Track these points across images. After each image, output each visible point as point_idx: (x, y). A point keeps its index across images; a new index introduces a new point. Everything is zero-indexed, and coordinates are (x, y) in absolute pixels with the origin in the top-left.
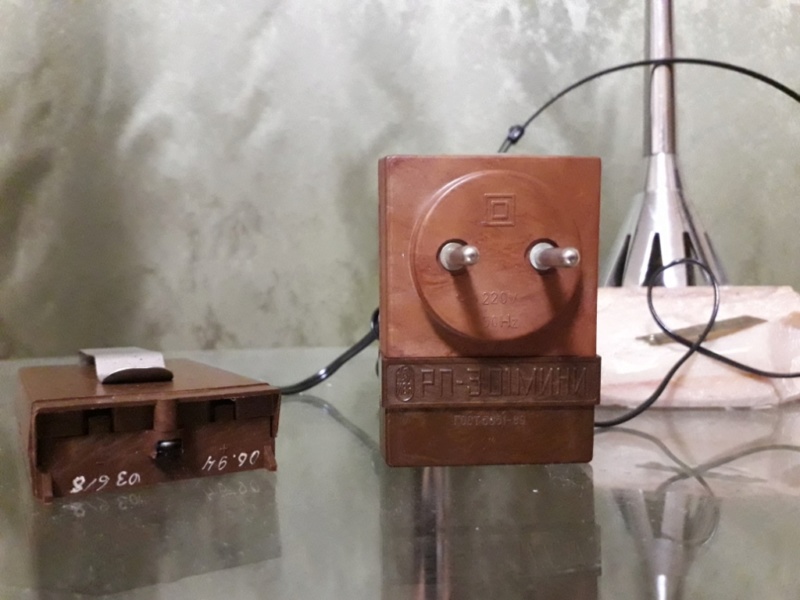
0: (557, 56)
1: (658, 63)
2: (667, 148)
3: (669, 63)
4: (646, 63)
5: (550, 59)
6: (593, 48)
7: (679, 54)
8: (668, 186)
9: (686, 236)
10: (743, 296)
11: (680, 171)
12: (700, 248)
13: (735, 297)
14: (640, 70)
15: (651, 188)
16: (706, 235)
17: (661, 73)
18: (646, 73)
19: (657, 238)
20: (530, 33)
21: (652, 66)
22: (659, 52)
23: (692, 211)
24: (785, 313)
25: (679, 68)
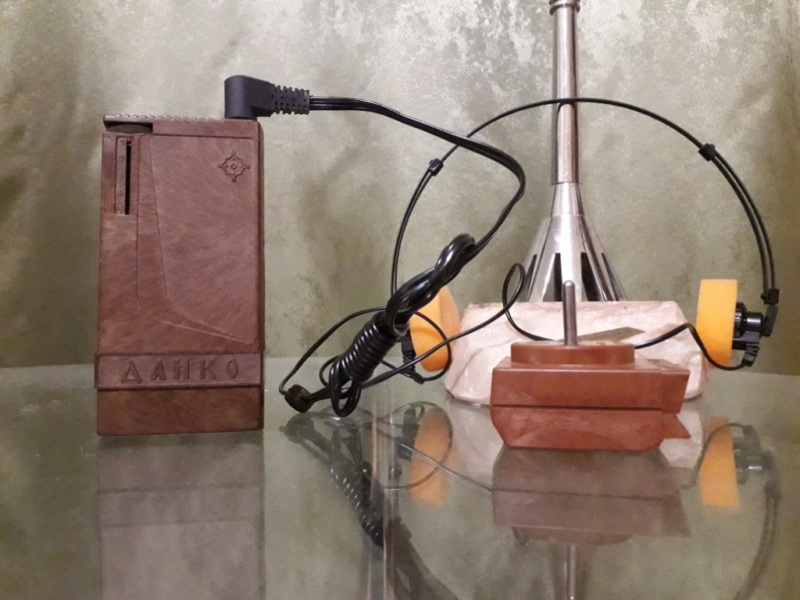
0: (502, 87)
1: (563, 102)
2: (571, 178)
3: (573, 102)
4: (553, 102)
5: (496, 88)
8: (571, 212)
9: (584, 256)
10: (630, 310)
12: (598, 266)
13: (623, 311)
14: (549, 107)
15: (556, 213)
16: (603, 255)
17: (566, 110)
19: (558, 257)
20: (476, 64)
21: (558, 104)
22: (564, 93)
24: (662, 325)
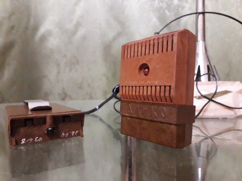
0: (169, 11)
1: (200, 13)
2: (202, 39)
3: (203, 13)
4: (196, 13)
5: (167, 12)
6: (180, 9)
7: (206, 11)
8: (203, 51)
9: (208, 66)
10: (225, 84)
11: (207, 47)
12: (212, 69)
13: (223, 85)
14: (194, 15)
15: (197, 51)
16: (214, 66)
17: (201, 17)
18: (196, 16)
19: (199, 66)
20: (161, 4)
21: (198, 14)
22: (200, 10)
23: (210, 58)
24: (238, 89)
25: (206, 15)
